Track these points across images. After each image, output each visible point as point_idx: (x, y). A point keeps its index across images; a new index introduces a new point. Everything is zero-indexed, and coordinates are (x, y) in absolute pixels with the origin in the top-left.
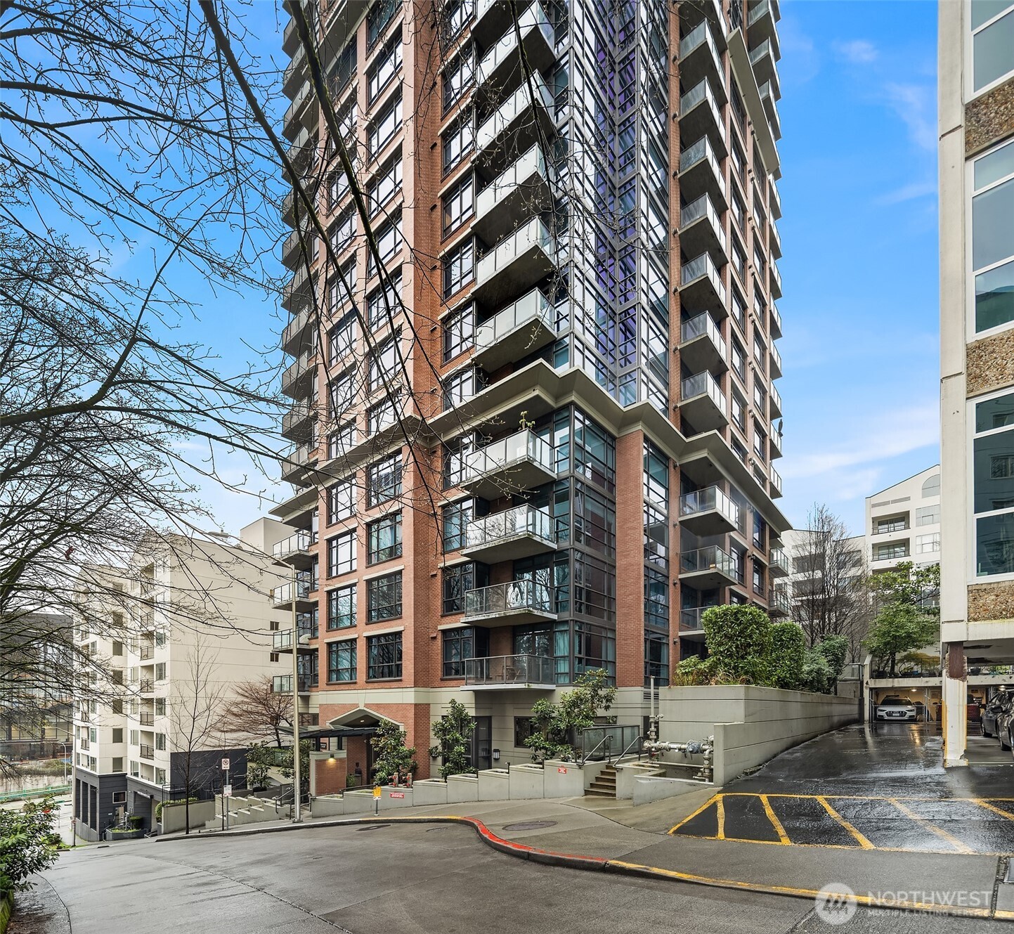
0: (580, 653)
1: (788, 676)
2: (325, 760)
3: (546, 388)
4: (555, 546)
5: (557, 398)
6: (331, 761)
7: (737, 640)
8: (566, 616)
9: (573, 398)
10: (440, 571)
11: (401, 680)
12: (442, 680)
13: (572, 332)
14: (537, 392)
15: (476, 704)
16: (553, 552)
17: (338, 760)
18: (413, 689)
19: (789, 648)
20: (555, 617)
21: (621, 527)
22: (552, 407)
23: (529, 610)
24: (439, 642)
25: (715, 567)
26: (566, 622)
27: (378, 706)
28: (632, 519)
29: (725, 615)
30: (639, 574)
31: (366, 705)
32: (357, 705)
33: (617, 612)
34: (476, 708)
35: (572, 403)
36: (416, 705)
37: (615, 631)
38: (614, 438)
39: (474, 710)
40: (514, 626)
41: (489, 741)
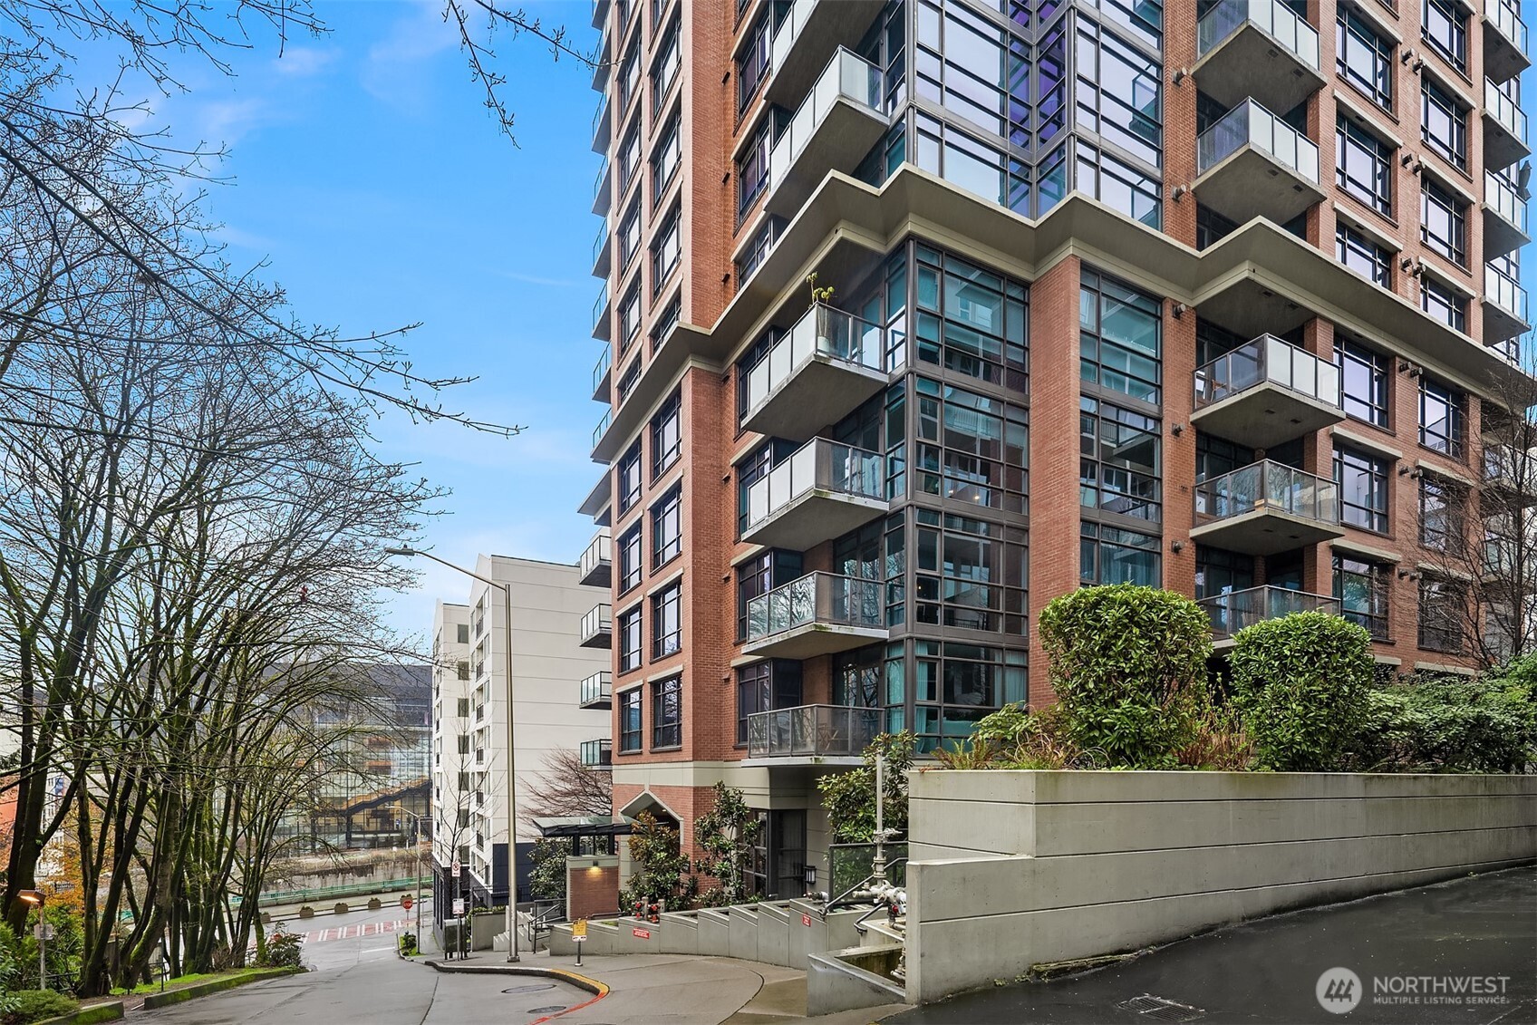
0: (931, 696)
1: (1298, 738)
2: (584, 870)
3: (858, 223)
4: (884, 506)
5: (886, 234)
6: (595, 871)
7: (1097, 663)
8: (901, 631)
9: (910, 227)
10: (733, 570)
11: (680, 750)
12: (735, 748)
13: (912, 106)
14: (840, 235)
15: (771, 788)
16: (883, 517)
17: (604, 869)
18: (691, 764)
19: (1301, 674)
20: (884, 634)
21: (1038, 452)
22: (878, 255)
23: (821, 627)
24: (732, 686)
25: (1265, 505)
26: (899, 643)
27: (662, 789)
28: (1057, 432)
29: (1075, 609)
30: (1068, 539)
31: (652, 788)
32: (641, 787)
33: (1030, 617)
34: (772, 796)
35: (910, 236)
36: (696, 789)
37: (1026, 651)
38: (1025, 285)
39: (768, 798)
40: (834, 654)
41: (803, 851)
